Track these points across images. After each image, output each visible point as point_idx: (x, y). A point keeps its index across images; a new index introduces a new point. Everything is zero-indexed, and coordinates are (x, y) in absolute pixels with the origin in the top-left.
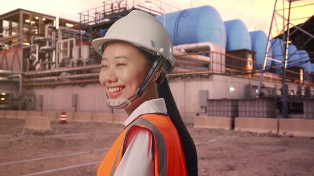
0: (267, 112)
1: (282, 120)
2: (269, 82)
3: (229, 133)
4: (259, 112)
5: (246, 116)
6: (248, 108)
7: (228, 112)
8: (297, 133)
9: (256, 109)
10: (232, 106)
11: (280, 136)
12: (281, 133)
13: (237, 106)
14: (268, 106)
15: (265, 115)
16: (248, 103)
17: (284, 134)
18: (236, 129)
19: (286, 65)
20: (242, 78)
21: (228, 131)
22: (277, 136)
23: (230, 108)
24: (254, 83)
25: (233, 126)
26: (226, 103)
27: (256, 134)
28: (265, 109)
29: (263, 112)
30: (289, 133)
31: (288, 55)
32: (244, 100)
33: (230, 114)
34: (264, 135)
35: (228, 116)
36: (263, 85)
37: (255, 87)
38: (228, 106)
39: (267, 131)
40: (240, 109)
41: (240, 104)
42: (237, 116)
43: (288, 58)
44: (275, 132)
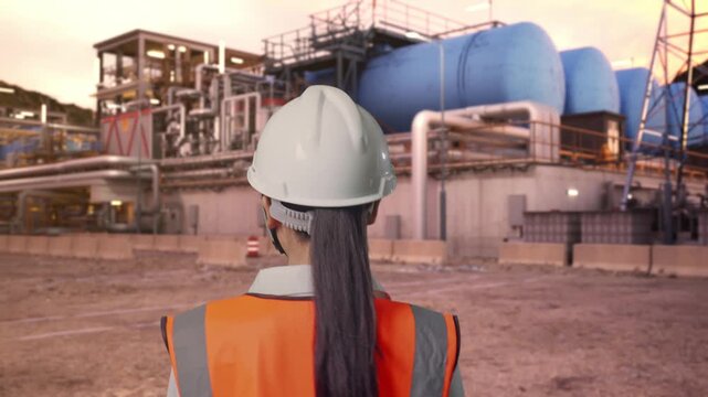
0: (634, 234)
1: (659, 249)
2: (650, 177)
3: (562, 271)
4: (617, 234)
5: (594, 242)
6: (598, 228)
7: (561, 234)
8: (684, 271)
9: (614, 229)
10: (570, 223)
11: (654, 276)
12: (655, 270)
13: (578, 224)
14: (634, 224)
15: (630, 239)
16: (598, 219)
17: (661, 271)
18: (576, 264)
19: (685, 143)
20: (594, 170)
21: (560, 268)
22: (647, 275)
23: (566, 228)
24: (618, 180)
25: (570, 260)
26: (558, 218)
27: (611, 272)
28: (630, 229)
29: (626, 234)
30: (669, 270)
31: (689, 125)
32: (592, 214)
33: (565, 238)
34: (625, 273)
35: (561, 241)
36: (639, 183)
37: (620, 188)
38: (561, 224)
39: (630, 268)
40: (583, 229)
41: (583, 219)
42: (578, 241)
43: (689, 131)
44: (644, 268)
